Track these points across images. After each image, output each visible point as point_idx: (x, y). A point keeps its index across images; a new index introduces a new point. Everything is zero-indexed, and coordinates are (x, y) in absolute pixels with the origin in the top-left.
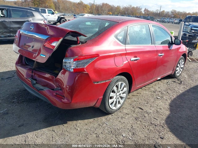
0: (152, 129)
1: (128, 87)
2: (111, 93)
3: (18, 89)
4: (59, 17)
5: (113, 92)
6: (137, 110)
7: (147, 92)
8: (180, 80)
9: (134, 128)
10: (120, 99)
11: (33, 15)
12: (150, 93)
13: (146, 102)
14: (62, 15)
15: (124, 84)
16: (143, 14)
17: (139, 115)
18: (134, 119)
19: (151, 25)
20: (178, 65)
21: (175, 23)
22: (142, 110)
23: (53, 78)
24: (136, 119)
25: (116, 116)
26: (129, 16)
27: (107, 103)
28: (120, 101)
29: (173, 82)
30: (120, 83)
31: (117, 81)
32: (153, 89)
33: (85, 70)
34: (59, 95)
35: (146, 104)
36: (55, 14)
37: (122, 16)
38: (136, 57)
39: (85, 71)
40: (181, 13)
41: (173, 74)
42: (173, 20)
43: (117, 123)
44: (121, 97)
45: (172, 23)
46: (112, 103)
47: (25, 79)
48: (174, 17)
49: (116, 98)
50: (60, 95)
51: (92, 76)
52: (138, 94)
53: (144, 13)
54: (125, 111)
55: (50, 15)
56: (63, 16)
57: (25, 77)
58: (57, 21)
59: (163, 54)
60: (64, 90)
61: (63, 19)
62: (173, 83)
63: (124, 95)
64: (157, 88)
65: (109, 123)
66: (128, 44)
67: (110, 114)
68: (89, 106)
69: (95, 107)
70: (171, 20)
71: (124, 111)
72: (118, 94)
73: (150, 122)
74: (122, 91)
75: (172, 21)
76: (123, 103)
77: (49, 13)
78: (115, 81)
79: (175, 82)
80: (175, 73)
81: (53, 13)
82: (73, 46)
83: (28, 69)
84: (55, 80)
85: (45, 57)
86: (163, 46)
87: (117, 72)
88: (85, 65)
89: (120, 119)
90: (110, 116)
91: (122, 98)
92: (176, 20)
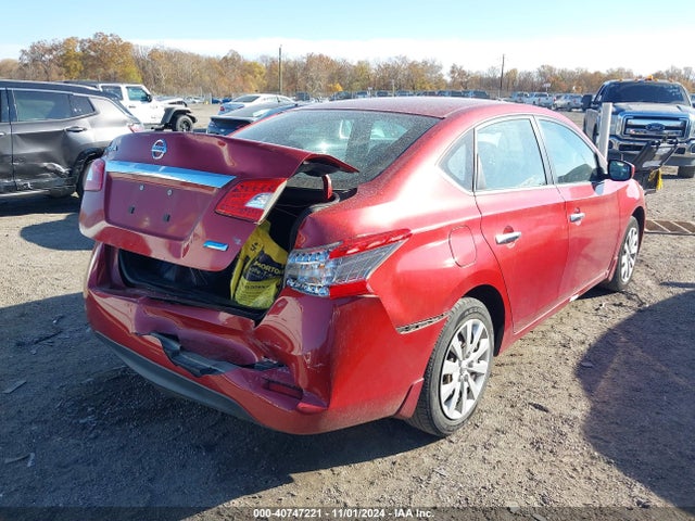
0: (602, 477)
1: (493, 336)
2: (446, 362)
3: (89, 376)
4: (168, 111)
5: (452, 356)
6: (529, 413)
7: (542, 349)
8: (635, 297)
9: (538, 478)
10: (471, 380)
11: (93, 110)
12: (553, 350)
13: (550, 384)
14: (179, 103)
15: (482, 326)
16: (447, 86)
17: (542, 432)
18: (528, 446)
19: (537, 118)
20: (626, 247)
21: (557, 109)
22: (547, 411)
23: (245, 325)
24: (536, 444)
25: (464, 444)
26: (403, 94)
27: (436, 400)
28: (472, 388)
29: (615, 305)
30: (469, 323)
31: (462, 317)
32: (557, 337)
33: (369, 287)
34: (279, 383)
35: (552, 391)
36: (154, 100)
37: (380, 95)
38: (511, 231)
39: (367, 292)
40: (572, 73)
41: (610, 279)
42: (550, 100)
43: (476, 465)
44: (472, 373)
45: (550, 108)
46: (451, 397)
47: (136, 337)
48: (551, 90)
49: (459, 380)
50: (283, 385)
51: (392, 305)
52: (514, 359)
53: (448, 79)
54: (490, 422)
55: (138, 103)
56: (182, 107)
57: (132, 329)
58: (162, 123)
59: (581, 214)
60: (297, 365)
61: (182, 118)
62: (614, 308)
63: (482, 367)
64: (568, 330)
65: (448, 469)
66: (482, 188)
67: (444, 437)
68: (382, 416)
69: (398, 417)
70: (543, 100)
71: (487, 422)
72: (465, 364)
73: (585, 454)
74: (475, 351)
75: (547, 101)
76: (481, 395)
77: (131, 99)
78: (456, 319)
79: (621, 305)
80: (617, 275)
81: (147, 99)
82: (318, 208)
83: (142, 302)
84: (256, 332)
85: (224, 248)
86: (572, 189)
87: (461, 285)
88: (366, 269)
89: (480, 452)
90: (444, 445)
91: (475, 375)
92: (558, 97)
